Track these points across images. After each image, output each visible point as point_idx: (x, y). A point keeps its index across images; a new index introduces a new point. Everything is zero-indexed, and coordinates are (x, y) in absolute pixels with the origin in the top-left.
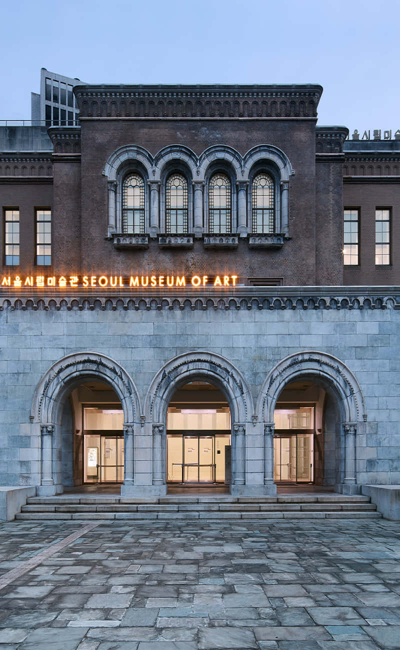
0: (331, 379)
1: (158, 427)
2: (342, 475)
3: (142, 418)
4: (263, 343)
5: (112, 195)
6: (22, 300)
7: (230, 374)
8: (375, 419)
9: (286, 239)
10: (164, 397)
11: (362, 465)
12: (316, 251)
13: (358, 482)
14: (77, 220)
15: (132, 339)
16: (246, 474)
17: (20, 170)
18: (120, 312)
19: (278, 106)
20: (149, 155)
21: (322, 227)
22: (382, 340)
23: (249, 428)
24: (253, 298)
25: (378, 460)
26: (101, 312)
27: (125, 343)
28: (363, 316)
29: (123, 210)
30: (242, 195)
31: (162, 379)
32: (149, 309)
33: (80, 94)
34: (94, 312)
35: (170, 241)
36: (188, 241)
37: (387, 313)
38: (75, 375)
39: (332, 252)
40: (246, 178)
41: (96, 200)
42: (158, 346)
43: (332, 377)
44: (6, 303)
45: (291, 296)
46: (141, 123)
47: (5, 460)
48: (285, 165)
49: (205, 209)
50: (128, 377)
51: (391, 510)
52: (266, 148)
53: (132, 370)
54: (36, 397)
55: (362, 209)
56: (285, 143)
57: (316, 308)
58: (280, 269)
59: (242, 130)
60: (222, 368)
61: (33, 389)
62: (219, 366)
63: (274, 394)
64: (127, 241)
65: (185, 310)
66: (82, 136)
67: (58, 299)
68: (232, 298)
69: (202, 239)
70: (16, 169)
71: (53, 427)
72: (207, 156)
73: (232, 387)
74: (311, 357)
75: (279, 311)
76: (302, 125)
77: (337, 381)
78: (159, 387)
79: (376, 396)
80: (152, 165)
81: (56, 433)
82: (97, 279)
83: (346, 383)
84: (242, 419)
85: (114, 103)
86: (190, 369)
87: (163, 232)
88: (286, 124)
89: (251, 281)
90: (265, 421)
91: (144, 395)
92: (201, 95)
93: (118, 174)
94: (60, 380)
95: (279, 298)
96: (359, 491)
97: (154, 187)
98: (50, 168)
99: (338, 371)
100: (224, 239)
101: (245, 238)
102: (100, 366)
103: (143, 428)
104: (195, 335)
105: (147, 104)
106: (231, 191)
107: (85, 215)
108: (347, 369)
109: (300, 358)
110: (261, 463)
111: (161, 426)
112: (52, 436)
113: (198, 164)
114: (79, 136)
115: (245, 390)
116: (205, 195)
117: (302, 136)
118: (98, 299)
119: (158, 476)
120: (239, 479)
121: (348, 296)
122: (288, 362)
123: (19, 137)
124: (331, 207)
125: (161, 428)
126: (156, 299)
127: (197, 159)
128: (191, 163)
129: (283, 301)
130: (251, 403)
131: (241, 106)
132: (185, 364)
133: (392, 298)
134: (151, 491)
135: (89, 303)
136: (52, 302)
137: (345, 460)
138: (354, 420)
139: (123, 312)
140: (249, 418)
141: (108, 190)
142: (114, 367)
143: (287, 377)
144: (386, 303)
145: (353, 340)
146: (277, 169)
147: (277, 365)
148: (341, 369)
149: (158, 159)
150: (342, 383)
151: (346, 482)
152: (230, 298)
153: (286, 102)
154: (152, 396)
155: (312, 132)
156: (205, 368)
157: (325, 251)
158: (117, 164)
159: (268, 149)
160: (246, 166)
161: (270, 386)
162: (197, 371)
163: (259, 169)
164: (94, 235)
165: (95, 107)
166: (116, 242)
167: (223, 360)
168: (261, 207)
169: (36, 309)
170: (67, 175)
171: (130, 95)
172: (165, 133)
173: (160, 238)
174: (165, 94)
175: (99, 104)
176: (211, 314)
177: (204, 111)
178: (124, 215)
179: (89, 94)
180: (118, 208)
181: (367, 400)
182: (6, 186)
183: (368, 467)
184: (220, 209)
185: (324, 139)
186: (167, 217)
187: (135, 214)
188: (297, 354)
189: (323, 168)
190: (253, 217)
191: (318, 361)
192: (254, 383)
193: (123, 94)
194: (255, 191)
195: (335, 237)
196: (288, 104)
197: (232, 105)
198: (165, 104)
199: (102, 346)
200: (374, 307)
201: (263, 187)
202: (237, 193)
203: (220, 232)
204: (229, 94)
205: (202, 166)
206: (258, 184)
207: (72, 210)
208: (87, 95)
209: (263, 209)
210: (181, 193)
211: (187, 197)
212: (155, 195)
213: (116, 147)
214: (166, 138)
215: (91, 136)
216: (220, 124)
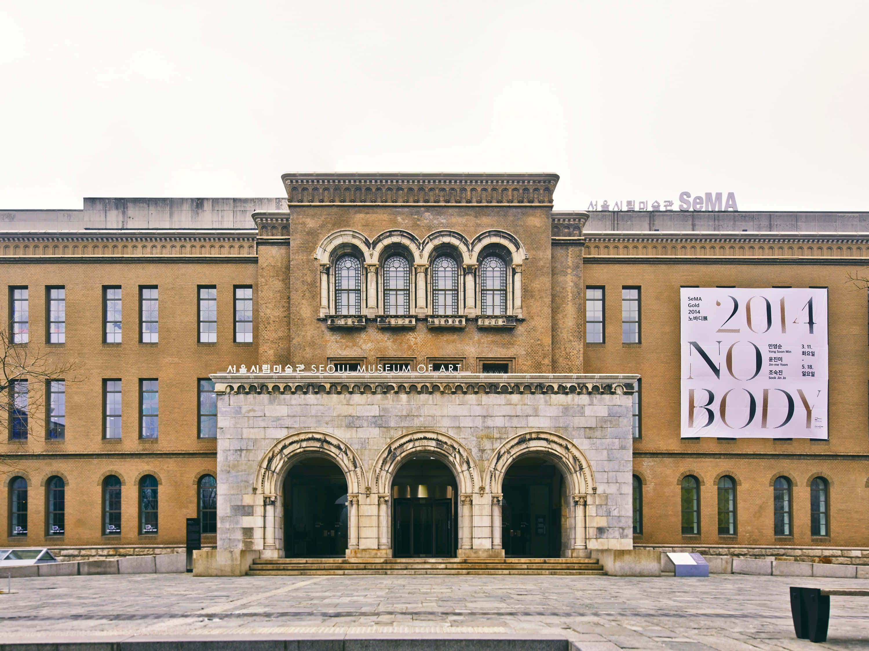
0: (560, 455)
1: (384, 497)
2: (573, 542)
3: (368, 489)
4: (490, 423)
5: (324, 277)
6: (245, 385)
7: (457, 450)
8: (604, 491)
9: (518, 320)
10: (390, 471)
11: (592, 532)
12: (552, 331)
13: (588, 547)
14: (284, 300)
15: (357, 419)
16: (473, 539)
17: (217, 250)
18: (345, 395)
19: (510, 193)
20: (366, 239)
21: (559, 308)
22: (611, 421)
23: (476, 499)
24: (480, 384)
25: (608, 528)
26: (325, 396)
27: (350, 423)
28: (592, 401)
29: (336, 290)
30: (470, 278)
31: (388, 455)
32: (374, 393)
33: (289, 181)
34: (318, 396)
35: (389, 322)
36: (410, 322)
37: (616, 398)
38: (298, 451)
39: (571, 332)
40: (474, 261)
41: (307, 282)
42: (383, 425)
44: (229, 388)
45: (519, 383)
46: (357, 209)
47: (227, 527)
48: (518, 249)
49: (429, 290)
50: (353, 453)
51: (614, 567)
52: (496, 233)
53: (357, 446)
54: (260, 470)
55: (606, 287)
56: (518, 228)
57: (544, 393)
58: (512, 349)
59: (470, 215)
60: (449, 445)
61: (256, 463)
62: (446, 443)
63: (502, 469)
64: (343, 322)
65: (411, 394)
66: (291, 220)
67: (282, 384)
68: (459, 384)
69: (425, 320)
70: (212, 249)
71: (275, 498)
72: (431, 240)
73: (458, 461)
74: (539, 436)
75: (506, 395)
76: (536, 211)
77: (566, 458)
78: (385, 462)
79: (606, 470)
80: (369, 249)
81: (279, 504)
83: (575, 459)
84: (469, 491)
85: (327, 189)
86: (416, 446)
87: (381, 312)
88: (519, 210)
89: (480, 360)
90: (493, 492)
91: (370, 469)
92: (424, 182)
93: (331, 256)
94: (284, 456)
95: (506, 384)
96: (589, 555)
97: (373, 269)
98: (251, 247)
99: (567, 448)
100: (450, 321)
101: (473, 319)
102: (324, 443)
103: (368, 498)
104: (420, 416)
105: (363, 190)
106: (458, 272)
107: (294, 296)
108: (576, 447)
109: (528, 437)
110: (488, 530)
111: (386, 496)
112: (274, 506)
113: (421, 248)
114: (287, 220)
115: (472, 464)
116: (428, 276)
117: (536, 221)
118: (322, 384)
119: (384, 540)
120: (466, 543)
121: (576, 383)
122: (516, 441)
123: (207, 207)
124: (569, 289)
125: (387, 498)
126: (382, 384)
127: (420, 243)
128: (413, 247)
129: (510, 386)
130: (478, 476)
131: (469, 193)
132: (410, 441)
133: (621, 384)
134: (376, 554)
135: (314, 388)
136: (276, 388)
137: (575, 528)
138: (583, 492)
139: (348, 395)
140: (476, 490)
141: (321, 272)
142: (338, 444)
143: (515, 453)
144: (615, 389)
145: (579, 422)
146: (509, 253)
147: (504, 443)
148: (570, 446)
149: (375, 244)
150: (571, 460)
151: (576, 547)
152: (456, 384)
153: (518, 189)
154: (378, 470)
155: (548, 218)
156: (432, 446)
157: (563, 331)
158: (330, 247)
159: (499, 234)
160: (474, 250)
161: (497, 461)
162: (423, 448)
163: (488, 252)
164: (304, 316)
165: (305, 193)
166: (329, 322)
167: (449, 438)
168: (492, 288)
169: (259, 393)
170: (273, 257)
171: (344, 182)
172: (384, 219)
173: (378, 319)
174: (384, 181)
175: (310, 190)
176: (437, 398)
177: (427, 198)
178: (337, 295)
179: (300, 181)
180: (331, 290)
181: (597, 475)
182: (200, 265)
183: (598, 534)
184: (445, 290)
185: (562, 224)
186: (386, 298)
187: (350, 294)
188: (526, 434)
189: (560, 252)
190: (483, 298)
191: (546, 440)
192: (482, 459)
193: (337, 181)
194: (485, 272)
195: (574, 318)
196: (521, 191)
197: (458, 192)
198: (384, 190)
199: (326, 425)
200: (602, 393)
201: (494, 268)
202: (465, 276)
203: (445, 313)
204: (456, 182)
205: (425, 250)
206: (488, 266)
207: (279, 291)
208: (297, 182)
209: (493, 290)
210: (402, 274)
211: (408, 278)
212: (371, 277)
213: (329, 231)
214: (384, 223)
215: (301, 221)
216: (445, 210)
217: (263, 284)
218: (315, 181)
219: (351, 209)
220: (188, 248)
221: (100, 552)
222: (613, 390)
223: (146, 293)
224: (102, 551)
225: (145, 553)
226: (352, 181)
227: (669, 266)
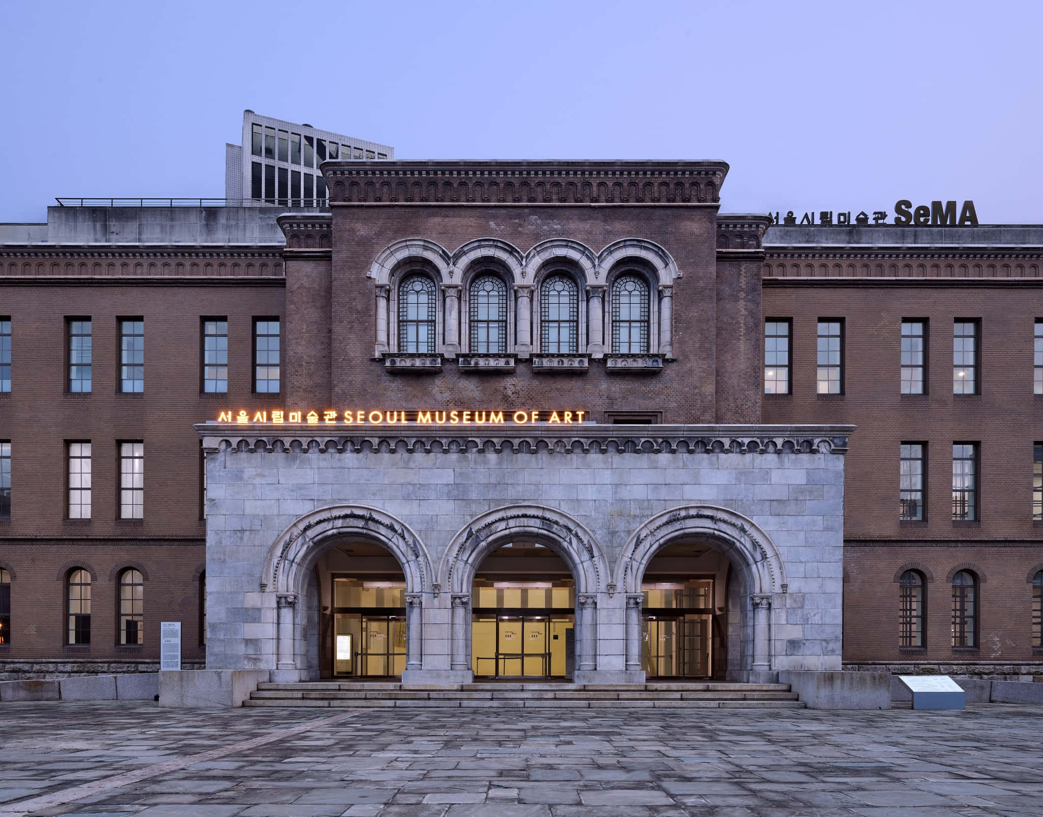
0: (732, 539)
1: (460, 598)
2: (750, 660)
3: (436, 586)
4: (625, 494)
5: (382, 303)
6: (249, 440)
7: (574, 532)
8: (800, 589)
9: (666, 361)
10: (470, 561)
11: (779, 646)
12: (716, 376)
13: (773, 668)
14: (323, 335)
15: (419, 488)
16: (598, 657)
17: (229, 269)
18: (402, 455)
19: (656, 188)
20: (443, 251)
21: (727, 345)
22: (811, 492)
23: (602, 601)
24: (610, 439)
25: (804, 641)
27: (409, 494)
28: (781, 461)
29: (399, 322)
30: (596, 304)
31: (467, 539)
32: (446, 452)
33: (331, 172)
34: (361, 455)
35: (477, 363)
36: (507, 363)
37: (820, 459)
38: (330, 533)
39: (744, 378)
40: (602, 281)
41: (357, 310)
42: (461, 497)
43: (733, 537)
44: (224, 444)
45: (670, 437)
46: (430, 210)
47: (222, 637)
48: (667, 265)
49: (535, 321)
50: (413, 536)
51: (817, 697)
52: (635, 243)
53: (419, 527)
54: (270, 560)
55: (794, 320)
56: (667, 236)
57: (707, 452)
58: (657, 400)
59: (596, 219)
60: (560, 526)
61: (264, 550)
62: (556, 523)
63: (642, 559)
64: (408, 363)
65: (503, 454)
66: (333, 226)
67: (305, 439)
68: (577, 439)
69: (529, 361)
70: (222, 267)
71: (295, 598)
72: (538, 253)
73: (576, 549)
74: (701, 513)
75: (651, 455)
76: (694, 213)
77: (741, 543)
78: (462, 548)
79: (802, 560)
80: (448, 265)
81: (301, 605)
82: (367, 415)
83: (755, 544)
84: (591, 589)
85: (386, 183)
86: (510, 526)
87: (465, 350)
88: (669, 212)
89: (609, 415)
90: (628, 591)
91: (439, 559)
92: (529, 173)
93: (393, 275)
94: (308, 540)
95: (650, 440)
96: (776, 679)
97: (452, 292)
98: (278, 265)
99: (743, 530)
100: (565, 361)
101: (599, 359)
102: (370, 522)
103: (436, 599)
104: (518, 484)
105: (440, 186)
106: (578, 297)
107: (337, 328)
108: (756, 528)
109: (683, 513)
110: (621, 644)
111: (464, 596)
112: (294, 609)
113: (524, 263)
114: (329, 226)
115: (596, 553)
116: (535, 303)
117: (694, 227)
118: (367, 439)
119: (460, 659)
120: (587, 663)
121: (758, 438)
122: (665, 519)
123: (222, 220)
124: (741, 320)
125: (465, 600)
126: (458, 440)
127: (522, 257)
128: (511, 262)
129: (657, 443)
130: (606, 569)
131: (595, 189)
132: (502, 519)
133: (827, 439)
134: (448, 677)
135: (353, 444)
136: (296, 444)
137: (754, 640)
138: (768, 591)
139: (406, 455)
140: (603, 587)
141: (377, 296)
142: (391, 524)
143: (662, 537)
144: (818, 446)
145: (762, 491)
146: (654, 270)
147: (646, 523)
148: (747, 527)
149: (457, 257)
150: (749, 545)
151: (754, 668)
152: (573, 439)
153: (668, 184)
154: (451, 559)
155: (711, 223)
156: (534, 526)
157: (732, 376)
158: (391, 262)
159: (639, 244)
160: (603, 266)
161: (636, 548)
162: (522, 529)
163: (623, 269)
164: (352, 354)
165: (355, 189)
166: (388, 364)
167: (562, 515)
168: (628, 319)
169: (270, 451)
170: (308, 276)
171: (412, 173)
172: (470, 224)
173: (461, 360)
174: (471, 173)
175: (362, 185)
176: (544, 459)
177: (533, 195)
178: (401, 328)
179: (346, 172)
180: (392, 320)
181: (787, 566)
182: (205, 289)
183: (788, 650)
184: (559, 321)
185: (732, 231)
186: (472, 332)
187: (420, 328)
188: (680, 509)
189: (729, 270)
190: (614, 332)
191: (711, 518)
192: (611, 545)
193: (401, 173)
194: (618, 298)
195: (749, 358)
196: (672, 186)
197: (579, 187)
198: (470, 185)
199: (373, 497)
200: (799, 452)
201: (630, 292)
202: (588, 301)
203: (559, 351)
204: (575, 173)
205: (530, 266)
206: (623, 288)
207: (316, 322)
208: (342, 173)
209: (630, 322)
210: (496, 300)
211: (504, 306)
212: (452, 303)
213: (390, 240)
214: (471, 229)
215: (348, 227)
216: (561, 211)
217: (293, 312)
218: (370, 172)
219: (421, 210)
220: (188, 267)
221: (61, 667)
222: (815, 447)
223: (127, 327)
224: (64, 666)
225: (125, 669)
226: (424, 172)
227: (886, 290)
